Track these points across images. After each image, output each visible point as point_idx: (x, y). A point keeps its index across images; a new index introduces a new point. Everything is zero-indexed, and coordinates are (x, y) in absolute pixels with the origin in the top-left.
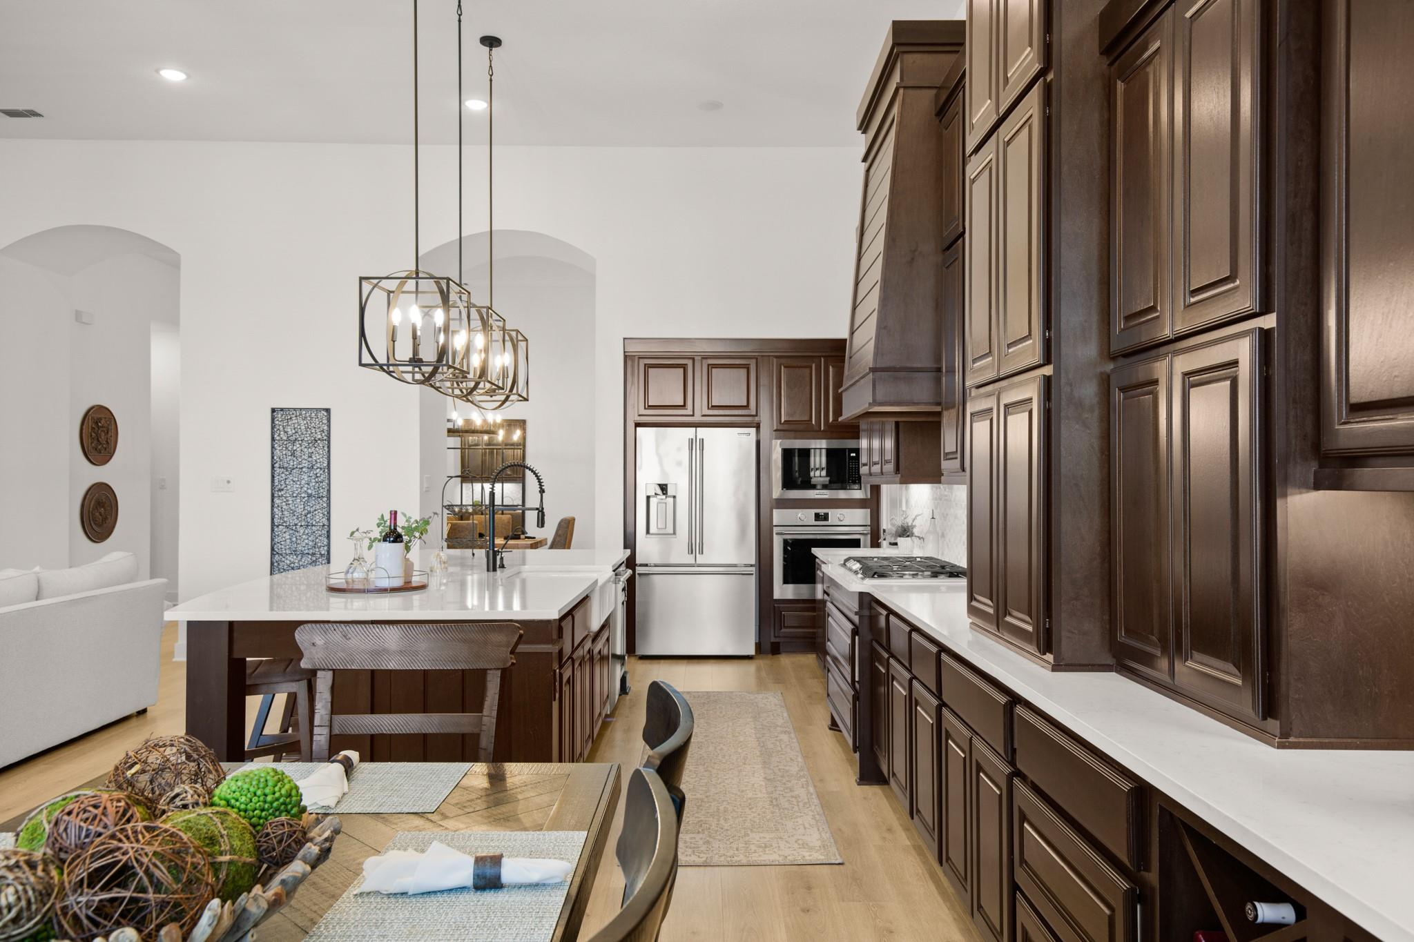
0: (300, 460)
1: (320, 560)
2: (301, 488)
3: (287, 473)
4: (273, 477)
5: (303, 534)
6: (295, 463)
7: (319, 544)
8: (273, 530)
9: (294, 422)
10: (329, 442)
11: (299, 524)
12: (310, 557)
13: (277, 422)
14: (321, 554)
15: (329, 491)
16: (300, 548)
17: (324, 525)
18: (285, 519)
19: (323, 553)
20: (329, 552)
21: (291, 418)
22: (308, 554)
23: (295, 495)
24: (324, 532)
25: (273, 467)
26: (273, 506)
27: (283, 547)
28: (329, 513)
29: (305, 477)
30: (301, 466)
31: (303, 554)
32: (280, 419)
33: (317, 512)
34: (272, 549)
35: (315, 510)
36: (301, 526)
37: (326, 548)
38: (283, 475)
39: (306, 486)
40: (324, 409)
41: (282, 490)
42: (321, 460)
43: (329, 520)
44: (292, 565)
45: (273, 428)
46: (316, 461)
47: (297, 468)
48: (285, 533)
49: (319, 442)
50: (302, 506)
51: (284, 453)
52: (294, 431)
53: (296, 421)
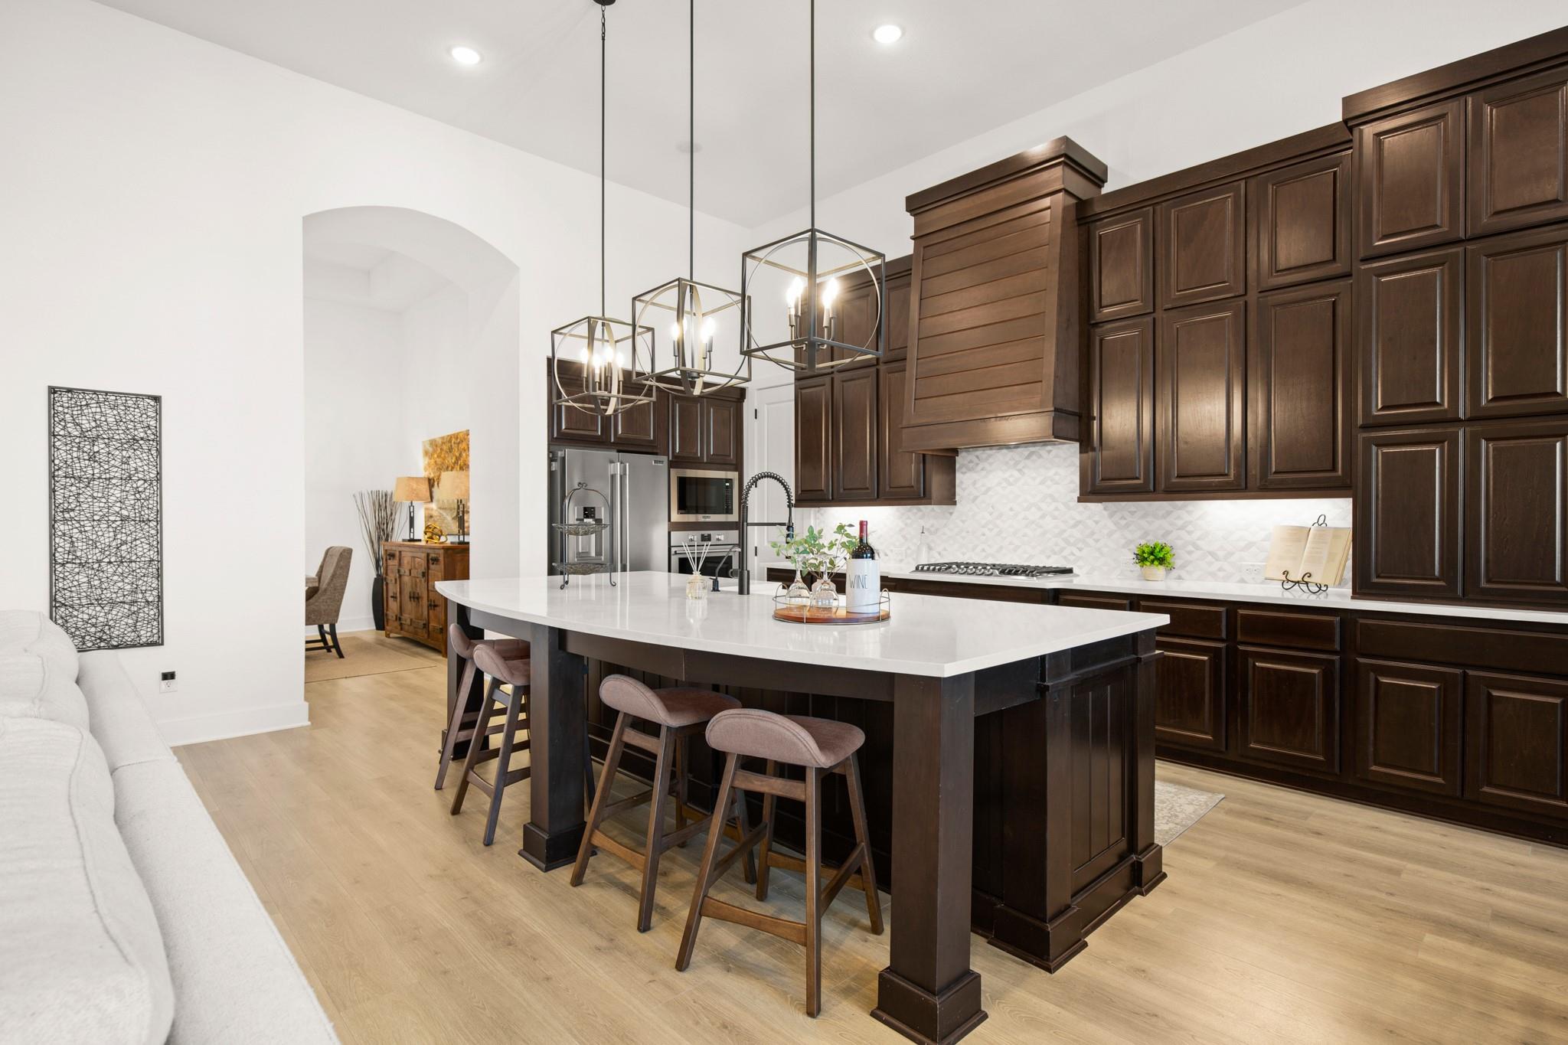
0: (106, 467)
1: (146, 609)
2: (109, 508)
3: (82, 485)
4: (53, 491)
5: (113, 575)
6: (96, 471)
7: (144, 588)
8: (52, 571)
9: (94, 410)
10: (159, 443)
11: (107, 560)
12: (127, 606)
13: (60, 409)
14: (147, 601)
15: (159, 512)
16: (108, 595)
17: (152, 560)
18: (79, 554)
19: (150, 599)
20: (160, 598)
21: (87, 405)
22: (124, 603)
23: (96, 518)
24: (153, 570)
25: (52, 476)
26: (52, 535)
27: (74, 594)
28: (160, 543)
29: (117, 493)
30: (108, 476)
31: (113, 603)
32: (67, 405)
33: (138, 542)
34: (53, 599)
35: (136, 540)
36: (110, 562)
37: (155, 593)
38: (73, 488)
39: (118, 504)
40: (149, 397)
41: (73, 510)
42: (146, 468)
43: (160, 552)
44: (94, 620)
45: (51, 416)
46: (136, 469)
47: (99, 478)
48: (78, 573)
49: (141, 442)
50: (112, 534)
51: (75, 455)
52: (94, 424)
53: (98, 410)
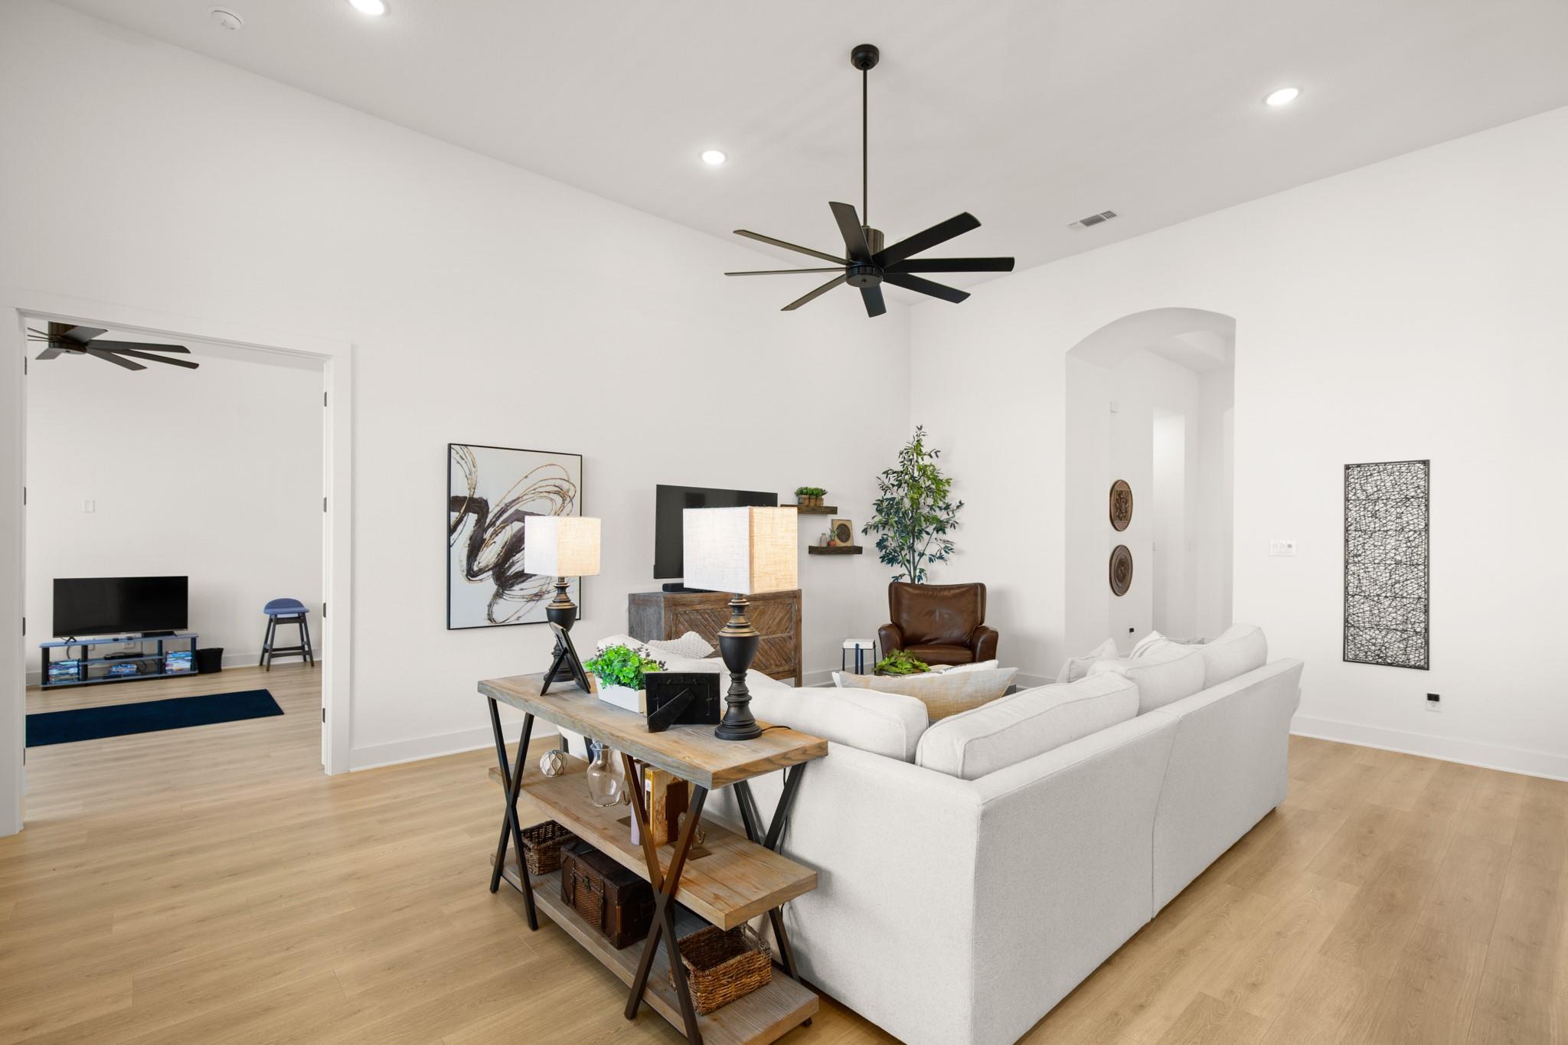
0: (1384, 521)
1: (1414, 638)
2: (1386, 554)
3: (1366, 537)
4: (1347, 541)
5: (1389, 607)
6: (1377, 525)
7: (1413, 620)
8: (1346, 600)
9: (1376, 478)
10: (1427, 500)
11: (1384, 595)
12: (1399, 633)
13: (1352, 480)
14: (1415, 631)
15: (1427, 558)
16: (1385, 623)
17: (1420, 598)
18: (1364, 589)
19: (1418, 630)
20: (1427, 630)
21: (1371, 475)
22: (1397, 630)
23: (1377, 561)
24: (1421, 606)
25: (1347, 530)
26: (1346, 574)
27: (1360, 619)
28: (1427, 583)
29: (1392, 541)
30: (1385, 529)
31: (1388, 629)
32: (1356, 477)
33: (1409, 582)
34: (1346, 621)
35: (1407, 580)
36: (1386, 597)
37: (1422, 625)
38: (1361, 539)
39: (1393, 551)
40: (1419, 462)
41: (1360, 555)
42: (1416, 521)
43: (1427, 592)
44: (1374, 641)
45: (1346, 486)
46: (1407, 522)
47: (1379, 530)
48: (1363, 603)
49: (1412, 500)
50: (1388, 575)
51: (1362, 514)
52: (1375, 489)
53: (1379, 478)
